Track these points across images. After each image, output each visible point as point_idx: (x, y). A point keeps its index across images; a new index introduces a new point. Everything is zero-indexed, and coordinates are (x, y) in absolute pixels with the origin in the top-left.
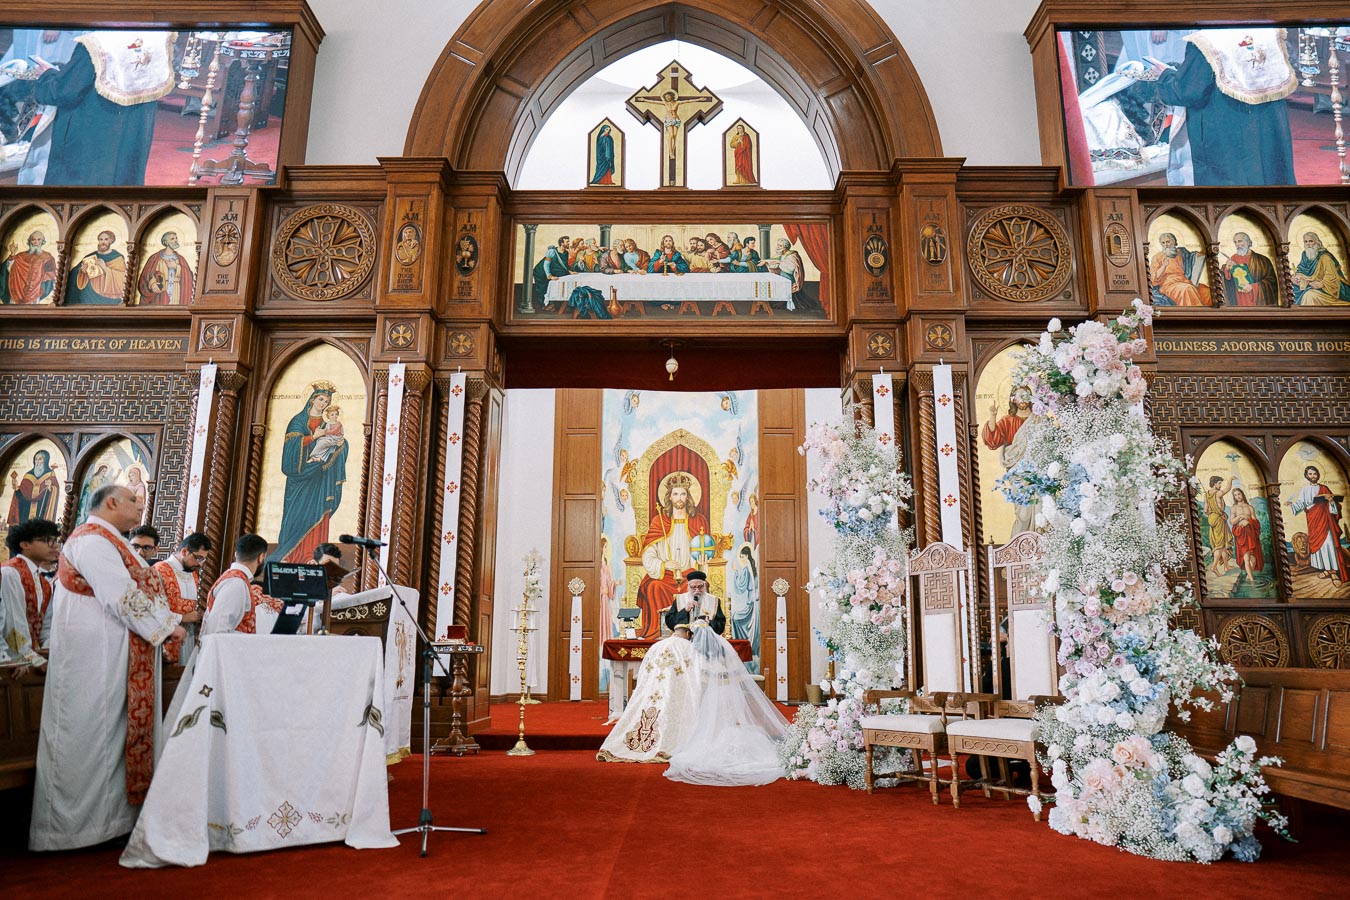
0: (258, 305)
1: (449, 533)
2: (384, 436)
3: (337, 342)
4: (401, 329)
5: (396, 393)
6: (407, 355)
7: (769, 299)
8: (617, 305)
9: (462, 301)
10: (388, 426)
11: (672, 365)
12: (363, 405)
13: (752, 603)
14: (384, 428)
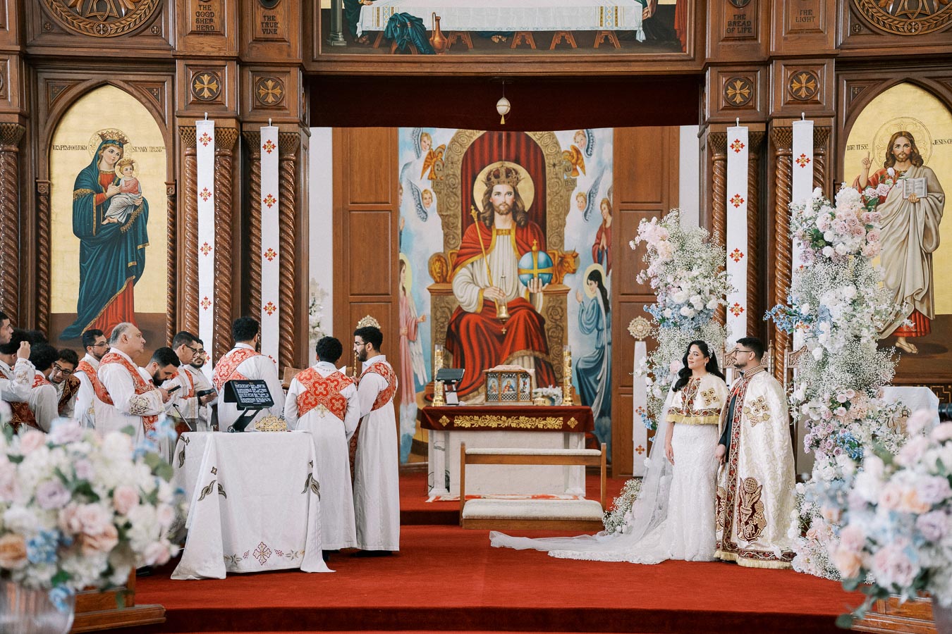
0: (30, 40)
1: (270, 304)
2: (196, 201)
3: (126, 86)
4: (206, 78)
5: (206, 156)
6: (214, 110)
7: (615, 29)
8: (440, 37)
9: (267, 40)
10: (200, 190)
11: (503, 106)
12: (162, 159)
13: (603, 347)
14: (195, 192)
